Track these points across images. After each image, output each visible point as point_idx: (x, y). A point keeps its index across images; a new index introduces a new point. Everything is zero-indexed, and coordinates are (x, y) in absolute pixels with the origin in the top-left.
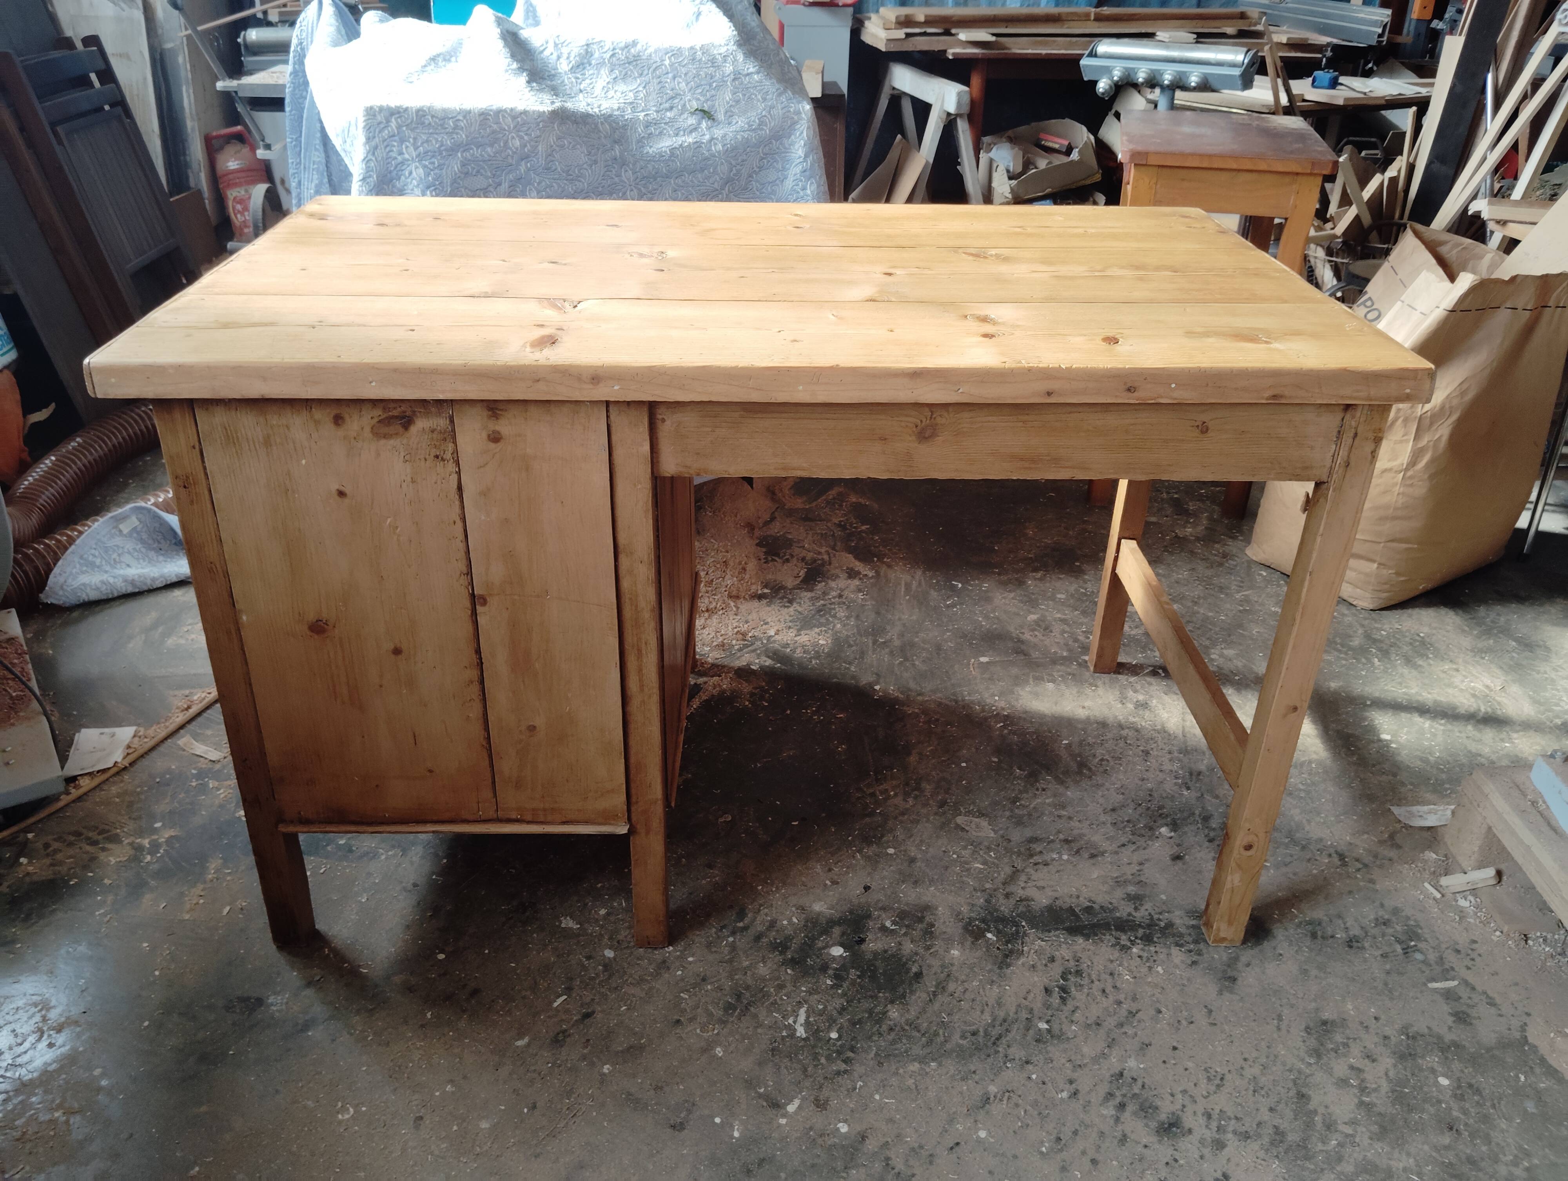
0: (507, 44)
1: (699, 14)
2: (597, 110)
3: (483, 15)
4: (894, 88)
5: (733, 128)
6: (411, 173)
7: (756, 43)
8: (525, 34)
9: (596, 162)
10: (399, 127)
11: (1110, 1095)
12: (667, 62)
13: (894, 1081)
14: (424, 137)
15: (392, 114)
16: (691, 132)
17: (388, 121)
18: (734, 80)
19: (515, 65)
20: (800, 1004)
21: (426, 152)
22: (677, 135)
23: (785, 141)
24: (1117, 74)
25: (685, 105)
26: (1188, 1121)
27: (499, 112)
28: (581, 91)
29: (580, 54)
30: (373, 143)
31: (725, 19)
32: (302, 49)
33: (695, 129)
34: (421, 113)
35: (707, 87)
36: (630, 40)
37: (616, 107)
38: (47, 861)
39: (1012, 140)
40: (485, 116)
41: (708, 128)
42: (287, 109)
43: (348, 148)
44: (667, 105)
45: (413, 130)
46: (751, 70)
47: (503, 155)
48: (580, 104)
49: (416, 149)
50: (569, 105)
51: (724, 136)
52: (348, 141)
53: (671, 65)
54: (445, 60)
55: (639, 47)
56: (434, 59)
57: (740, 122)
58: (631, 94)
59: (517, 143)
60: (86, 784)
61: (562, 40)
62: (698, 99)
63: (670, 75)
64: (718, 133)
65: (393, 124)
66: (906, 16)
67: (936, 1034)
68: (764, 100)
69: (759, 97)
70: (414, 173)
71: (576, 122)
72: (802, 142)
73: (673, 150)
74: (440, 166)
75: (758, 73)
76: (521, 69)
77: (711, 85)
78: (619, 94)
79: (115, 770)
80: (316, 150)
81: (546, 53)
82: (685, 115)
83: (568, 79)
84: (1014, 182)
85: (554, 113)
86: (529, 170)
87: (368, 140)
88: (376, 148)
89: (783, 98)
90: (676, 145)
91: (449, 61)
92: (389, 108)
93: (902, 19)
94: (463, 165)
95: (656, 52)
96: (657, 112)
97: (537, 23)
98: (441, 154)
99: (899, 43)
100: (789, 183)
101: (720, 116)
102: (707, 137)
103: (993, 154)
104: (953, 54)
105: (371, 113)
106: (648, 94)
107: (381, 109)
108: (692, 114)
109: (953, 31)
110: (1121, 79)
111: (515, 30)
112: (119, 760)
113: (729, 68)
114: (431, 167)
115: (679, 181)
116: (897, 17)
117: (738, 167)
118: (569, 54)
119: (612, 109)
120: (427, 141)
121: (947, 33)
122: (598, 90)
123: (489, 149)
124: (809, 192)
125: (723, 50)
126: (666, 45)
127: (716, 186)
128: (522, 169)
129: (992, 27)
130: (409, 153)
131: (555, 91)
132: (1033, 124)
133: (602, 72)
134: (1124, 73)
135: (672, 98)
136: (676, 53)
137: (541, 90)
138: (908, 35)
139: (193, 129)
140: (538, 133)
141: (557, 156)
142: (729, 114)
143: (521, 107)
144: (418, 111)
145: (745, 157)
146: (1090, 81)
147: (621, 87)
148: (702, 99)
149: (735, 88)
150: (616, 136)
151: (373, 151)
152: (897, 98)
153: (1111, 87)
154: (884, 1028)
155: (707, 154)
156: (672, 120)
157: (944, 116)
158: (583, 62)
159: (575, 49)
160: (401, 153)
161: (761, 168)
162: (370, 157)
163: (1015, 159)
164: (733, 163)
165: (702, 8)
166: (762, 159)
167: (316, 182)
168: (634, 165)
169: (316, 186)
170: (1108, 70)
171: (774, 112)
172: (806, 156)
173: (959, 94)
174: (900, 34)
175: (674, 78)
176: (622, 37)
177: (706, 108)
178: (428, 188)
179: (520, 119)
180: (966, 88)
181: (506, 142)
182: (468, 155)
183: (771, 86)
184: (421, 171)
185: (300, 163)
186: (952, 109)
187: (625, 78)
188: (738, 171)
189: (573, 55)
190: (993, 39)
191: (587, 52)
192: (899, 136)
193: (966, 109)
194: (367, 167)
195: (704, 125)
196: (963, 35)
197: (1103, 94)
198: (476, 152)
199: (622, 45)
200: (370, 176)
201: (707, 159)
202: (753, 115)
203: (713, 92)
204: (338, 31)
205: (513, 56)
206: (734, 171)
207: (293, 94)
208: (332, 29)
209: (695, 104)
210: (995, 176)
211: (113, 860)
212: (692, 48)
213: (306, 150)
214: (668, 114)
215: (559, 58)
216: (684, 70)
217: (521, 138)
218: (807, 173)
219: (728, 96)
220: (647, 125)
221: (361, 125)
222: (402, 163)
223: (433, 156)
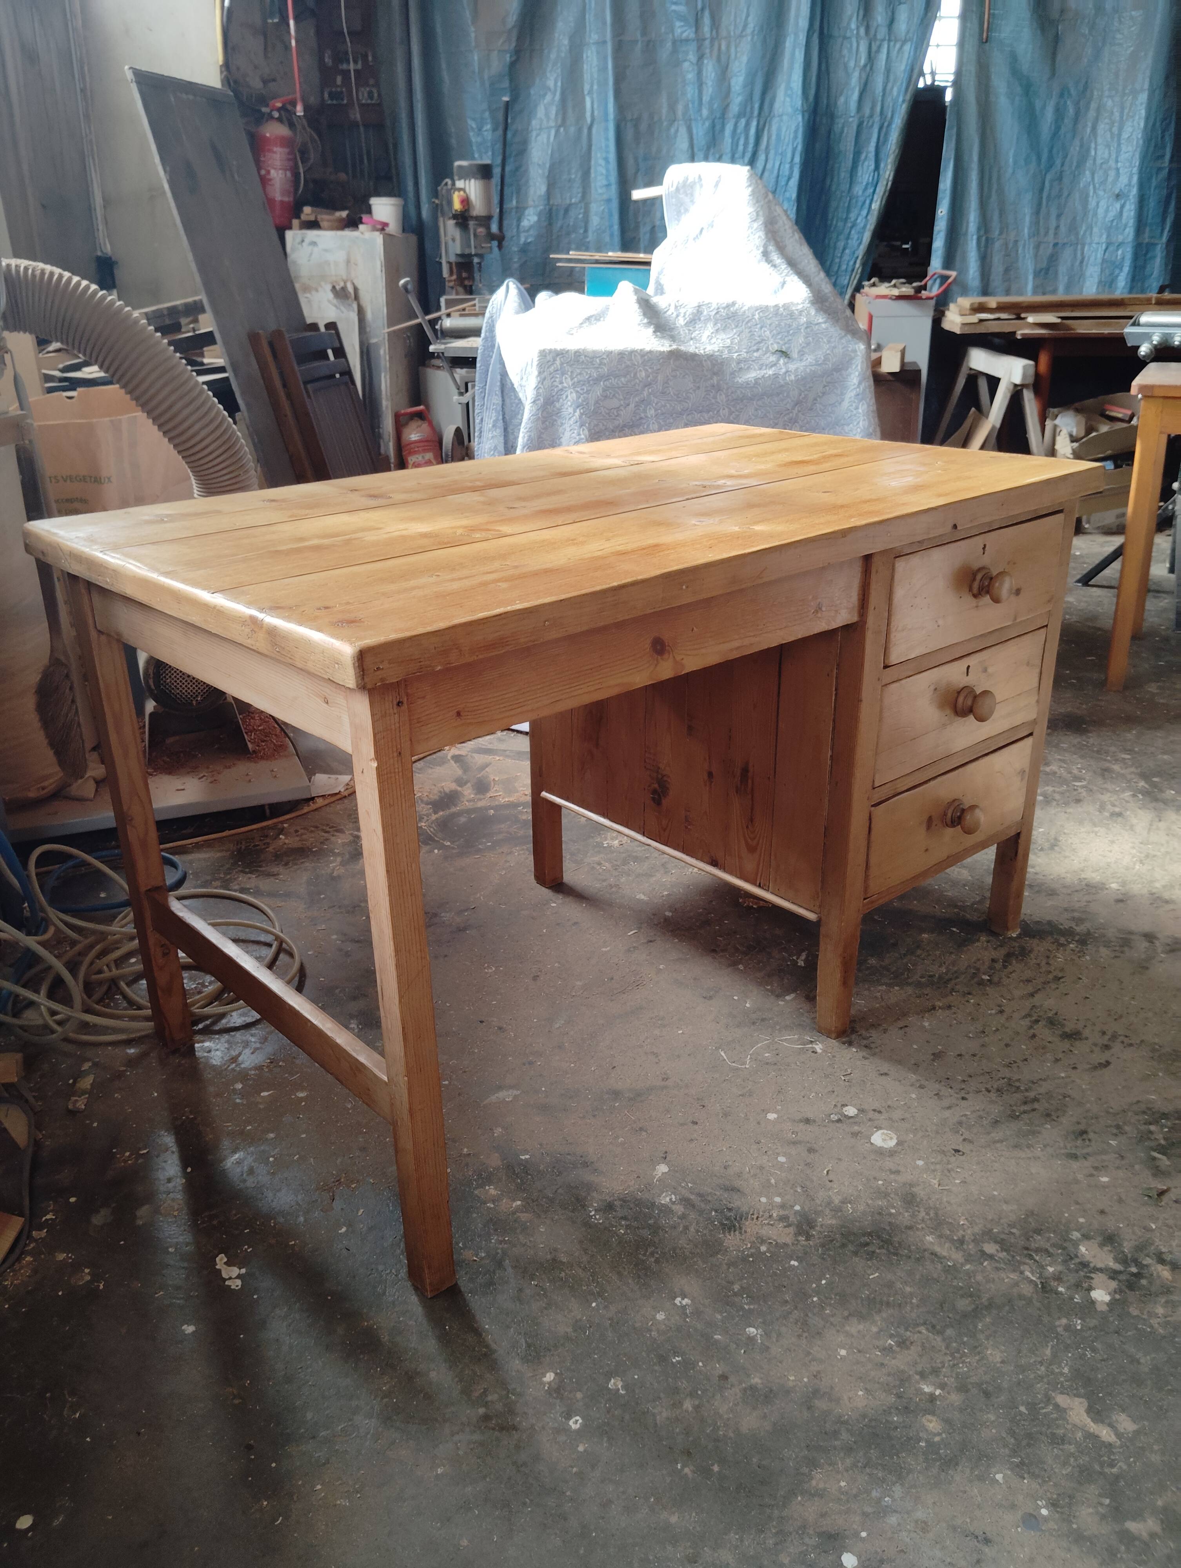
0: (641, 307)
1: (784, 283)
2: (702, 352)
3: (625, 289)
4: (971, 369)
5: (803, 363)
6: (567, 397)
7: (827, 304)
8: (655, 300)
9: (699, 388)
10: (562, 364)
11: (1028, 1015)
12: (757, 317)
13: (866, 993)
14: (578, 371)
15: (558, 355)
16: (772, 367)
17: (554, 360)
18: (806, 328)
19: (646, 321)
20: (803, 951)
21: (579, 382)
22: (760, 369)
23: (843, 372)
24: (1156, 340)
25: (768, 347)
26: (1086, 1032)
27: (632, 352)
28: (692, 339)
29: (693, 313)
30: (543, 376)
31: (804, 286)
32: (493, 321)
33: (775, 365)
34: (578, 353)
35: (786, 334)
36: (730, 301)
37: (716, 350)
38: (298, 839)
39: (1078, 411)
40: (622, 354)
41: (785, 364)
42: (478, 365)
43: (523, 383)
44: (755, 348)
45: (571, 366)
46: (821, 320)
47: (633, 383)
48: (691, 348)
49: (572, 379)
50: (682, 348)
51: (797, 369)
52: (525, 378)
53: (760, 318)
54: (596, 319)
55: (737, 306)
56: (588, 319)
57: (810, 359)
58: (729, 341)
59: (643, 374)
60: (320, 802)
61: (680, 303)
62: (778, 343)
63: (759, 326)
64: (792, 367)
65: (558, 362)
66: (980, 304)
67: (903, 974)
68: (829, 342)
69: (825, 340)
70: (569, 397)
71: (686, 359)
72: (857, 373)
73: (757, 380)
74: (588, 392)
75: (825, 322)
76: (650, 323)
77: (788, 332)
78: (719, 341)
79: (339, 797)
80: (496, 395)
81: (669, 313)
82: (768, 355)
83: (683, 332)
84: (1075, 445)
85: (672, 353)
86: (650, 394)
87: (540, 373)
88: (545, 379)
89: (843, 341)
90: (759, 376)
91: (599, 320)
92: (556, 350)
93: (976, 306)
94: (604, 391)
95: (749, 309)
96: (747, 353)
97: (662, 293)
98: (589, 382)
99: (973, 326)
100: (845, 404)
101: (795, 355)
102: (784, 370)
103: (1057, 422)
104: (1022, 335)
105: (543, 354)
106: (741, 340)
107: (550, 351)
108: (773, 353)
109: (1023, 315)
110: (1160, 344)
111: (647, 298)
112: (342, 790)
113: (804, 320)
114: (581, 392)
115: (760, 403)
116: (972, 304)
117: (806, 392)
118: (685, 313)
119: (714, 351)
120: (580, 374)
121: (1019, 318)
122: (704, 338)
123: (623, 379)
124: (860, 411)
125: (800, 307)
126: (757, 304)
127: (788, 406)
128: (645, 393)
129: (1057, 311)
130: (567, 382)
131: (673, 338)
132: (1101, 398)
133: (708, 325)
134: (1162, 338)
135: (759, 343)
136: (764, 309)
137: (663, 337)
138: (981, 321)
139: (387, 407)
140: (659, 367)
141: (671, 383)
142: (802, 353)
143: (648, 348)
144: (576, 352)
145: (811, 385)
146: (1132, 347)
147: (722, 336)
148: (781, 342)
149: (807, 333)
150: (715, 370)
151: (542, 381)
152: (974, 377)
153: (1151, 351)
154: (863, 967)
155: (782, 382)
156: (758, 358)
157: (1012, 387)
158: (696, 318)
159: (690, 310)
160: (561, 383)
161: (824, 393)
162: (540, 385)
163: (1078, 425)
164: (802, 389)
165: (787, 278)
166: (825, 386)
167: (494, 418)
168: (728, 389)
169: (494, 421)
170: (1148, 337)
171: (836, 351)
172: (860, 383)
173: (1025, 367)
174: (974, 318)
175: (761, 328)
176: (725, 300)
177: (784, 350)
178: (578, 407)
179: (647, 357)
180: (1031, 363)
181: (635, 374)
182: (607, 383)
183: (835, 331)
184: (574, 395)
185: (483, 405)
186: (1018, 380)
187: (725, 329)
188: (806, 396)
189: (688, 314)
190: (1059, 321)
191: (698, 311)
192: (973, 409)
193: (1030, 380)
194: (538, 393)
195: (782, 361)
196: (1031, 319)
197: (1144, 356)
198: (614, 381)
199: (724, 305)
200: (539, 399)
201: (782, 386)
202: (820, 354)
203: (790, 337)
204: (520, 305)
205: (645, 314)
206: (803, 396)
207: (483, 354)
208: (516, 305)
209: (776, 347)
210: (1059, 439)
211: (340, 841)
212: (776, 306)
213: (489, 394)
214: (755, 354)
215: (677, 316)
216: (769, 322)
217: (646, 370)
218: (860, 397)
219: (801, 340)
220: (739, 362)
221: (535, 363)
222: (562, 390)
223: (583, 385)
